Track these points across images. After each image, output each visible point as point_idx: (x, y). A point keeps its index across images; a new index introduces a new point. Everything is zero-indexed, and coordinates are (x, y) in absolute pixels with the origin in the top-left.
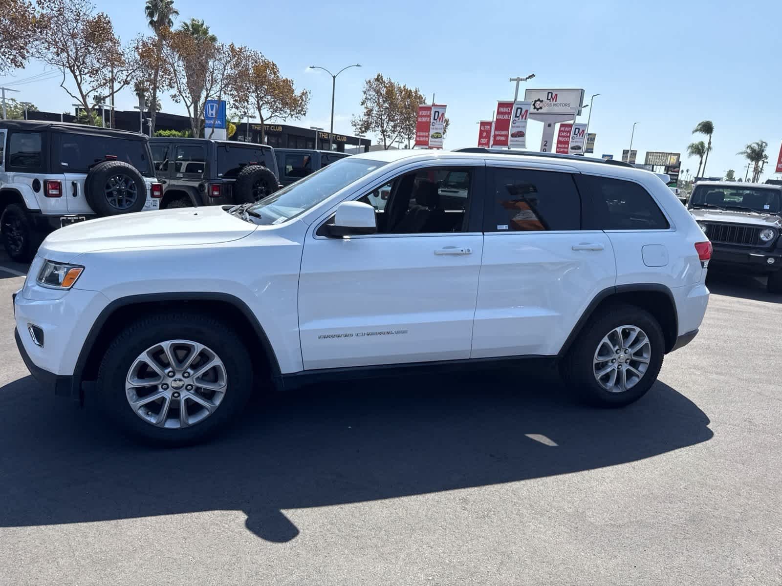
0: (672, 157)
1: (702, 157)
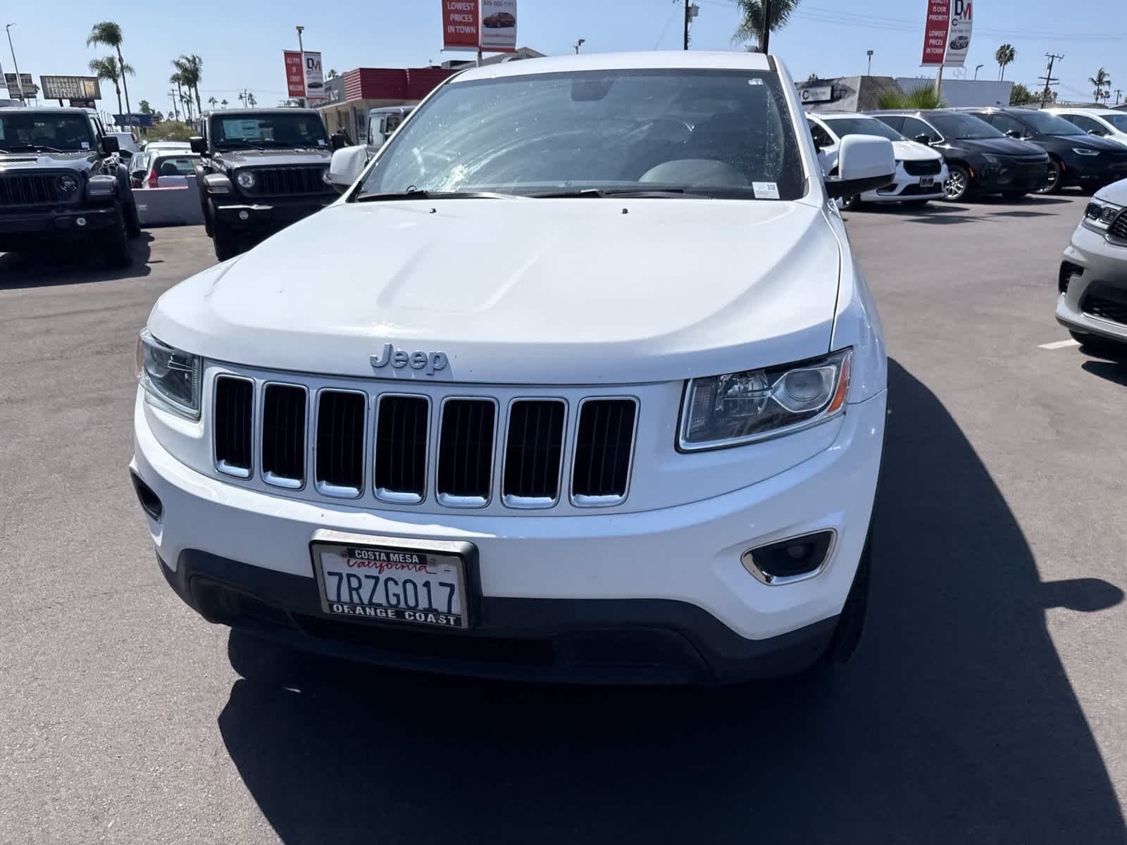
0: (86, 83)
1: (116, 81)
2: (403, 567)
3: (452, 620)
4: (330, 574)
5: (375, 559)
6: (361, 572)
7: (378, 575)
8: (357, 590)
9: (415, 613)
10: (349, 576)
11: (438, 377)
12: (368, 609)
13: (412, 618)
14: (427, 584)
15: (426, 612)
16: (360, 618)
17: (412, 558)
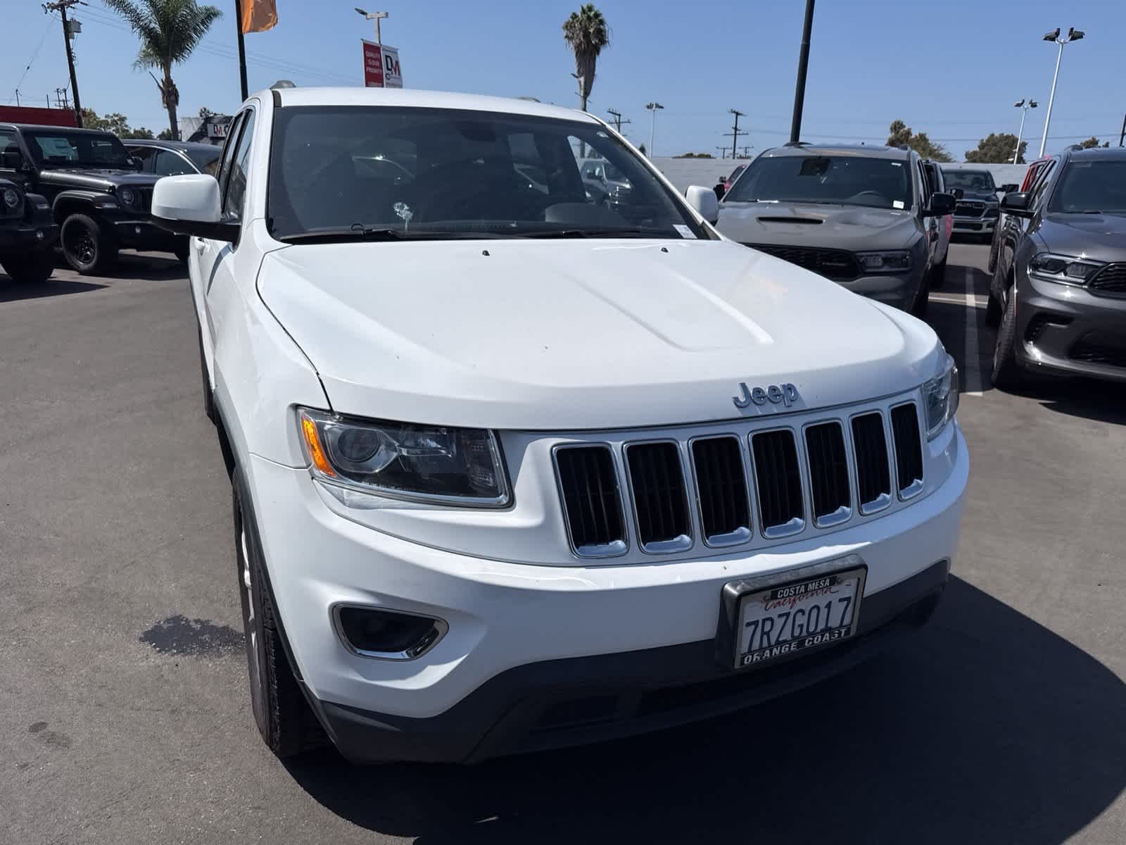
2: (813, 594)
3: (843, 631)
4: (748, 624)
5: (795, 594)
6: (774, 613)
7: (789, 610)
8: (768, 634)
9: (814, 638)
10: (764, 621)
11: (795, 407)
12: (775, 650)
13: (811, 643)
14: (829, 606)
15: (823, 632)
16: (767, 660)
17: (824, 583)
